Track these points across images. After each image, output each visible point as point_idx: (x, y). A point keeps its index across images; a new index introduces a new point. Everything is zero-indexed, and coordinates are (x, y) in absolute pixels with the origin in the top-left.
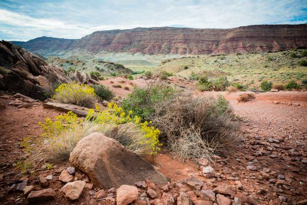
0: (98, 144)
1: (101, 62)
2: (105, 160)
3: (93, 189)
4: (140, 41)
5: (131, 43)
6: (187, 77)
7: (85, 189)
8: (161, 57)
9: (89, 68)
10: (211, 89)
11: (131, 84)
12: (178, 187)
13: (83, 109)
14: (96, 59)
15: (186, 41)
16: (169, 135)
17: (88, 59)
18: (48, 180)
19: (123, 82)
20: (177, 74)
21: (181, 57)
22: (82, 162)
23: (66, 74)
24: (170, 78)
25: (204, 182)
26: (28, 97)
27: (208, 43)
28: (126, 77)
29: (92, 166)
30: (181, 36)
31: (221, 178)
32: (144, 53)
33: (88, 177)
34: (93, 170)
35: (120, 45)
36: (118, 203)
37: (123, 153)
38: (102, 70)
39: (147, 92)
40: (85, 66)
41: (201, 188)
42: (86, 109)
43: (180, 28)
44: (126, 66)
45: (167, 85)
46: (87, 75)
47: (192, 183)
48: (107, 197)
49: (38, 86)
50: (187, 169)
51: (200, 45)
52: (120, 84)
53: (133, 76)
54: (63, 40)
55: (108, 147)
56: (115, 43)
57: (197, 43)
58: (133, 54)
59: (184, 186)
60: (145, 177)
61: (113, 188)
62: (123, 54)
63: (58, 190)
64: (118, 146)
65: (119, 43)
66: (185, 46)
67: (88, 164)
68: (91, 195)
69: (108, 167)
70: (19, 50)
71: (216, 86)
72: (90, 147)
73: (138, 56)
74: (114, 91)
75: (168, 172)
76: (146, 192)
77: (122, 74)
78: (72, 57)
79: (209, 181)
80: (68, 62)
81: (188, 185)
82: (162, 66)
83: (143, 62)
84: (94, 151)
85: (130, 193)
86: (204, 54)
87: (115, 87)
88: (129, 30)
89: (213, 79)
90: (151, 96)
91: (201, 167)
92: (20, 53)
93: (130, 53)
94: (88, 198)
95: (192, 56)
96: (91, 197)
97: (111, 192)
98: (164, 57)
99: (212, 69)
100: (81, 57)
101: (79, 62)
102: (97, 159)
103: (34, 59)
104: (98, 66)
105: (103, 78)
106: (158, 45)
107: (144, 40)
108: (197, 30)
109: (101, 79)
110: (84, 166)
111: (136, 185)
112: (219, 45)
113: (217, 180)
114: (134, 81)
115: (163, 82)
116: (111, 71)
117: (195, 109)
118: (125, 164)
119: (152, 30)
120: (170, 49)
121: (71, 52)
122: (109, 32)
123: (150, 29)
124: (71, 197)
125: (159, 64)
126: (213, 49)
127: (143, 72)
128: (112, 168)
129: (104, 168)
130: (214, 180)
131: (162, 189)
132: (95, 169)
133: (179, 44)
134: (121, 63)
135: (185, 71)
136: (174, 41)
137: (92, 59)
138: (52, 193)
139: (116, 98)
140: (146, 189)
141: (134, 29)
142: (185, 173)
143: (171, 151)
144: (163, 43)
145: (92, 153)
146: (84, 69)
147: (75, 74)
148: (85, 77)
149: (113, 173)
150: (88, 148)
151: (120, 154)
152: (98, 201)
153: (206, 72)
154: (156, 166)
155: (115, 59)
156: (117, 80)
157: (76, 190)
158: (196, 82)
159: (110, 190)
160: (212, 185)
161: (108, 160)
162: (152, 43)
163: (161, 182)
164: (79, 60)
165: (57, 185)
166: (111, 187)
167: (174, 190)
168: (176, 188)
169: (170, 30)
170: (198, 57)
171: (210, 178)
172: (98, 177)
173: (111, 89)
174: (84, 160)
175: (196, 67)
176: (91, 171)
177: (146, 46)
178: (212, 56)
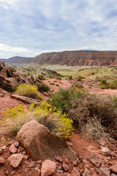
0: (34, 129)
1: (45, 70)
2: (37, 140)
3: (28, 160)
4: (66, 58)
5: (61, 60)
6: (93, 79)
7: (23, 159)
8: (78, 68)
9: (38, 73)
10: (109, 88)
11: (60, 83)
12: (84, 163)
13: (31, 100)
14: (42, 68)
15: (94, 58)
16: (80, 122)
17: (38, 68)
18: (3, 149)
19: (56, 82)
20: (87, 78)
21: (90, 67)
22: (23, 140)
23: (26, 77)
24: (83, 80)
25: (103, 159)
26: (4, 90)
27: (107, 59)
28: (57, 79)
29: (28, 144)
30: (91, 55)
31: (114, 156)
32: (68, 65)
33: (26, 150)
34: (29, 147)
35: (55, 61)
36: (42, 175)
37: (49, 135)
38: (45, 74)
39: (68, 92)
40: (36, 72)
41: (100, 165)
42: (32, 99)
43: (90, 51)
44: (58, 72)
45: (81, 84)
46: (36, 77)
47: (94, 161)
48: (36, 167)
49: (10, 84)
50: (91, 147)
51: (102, 61)
52: (54, 83)
53: (61, 78)
54: (25, 58)
55: (39, 131)
56: (52, 60)
57: (100, 59)
58: (62, 65)
59: (88, 162)
60: (62, 153)
61: (40, 161)
62: (57, 66)
63: (7, 158)
64: (46, 131)
65: (54, 60)
66: (93, 61)
67: (26, 142)
68: (26, 165)
69: (38, 145)
70: (3, 64)
71: (112, 86)
72: (29, 131)
73: (65, 67)
74: (50, 87)
75: (78, 148)
76: (62, 166)
77: (56, 77)
78: (29, 67)
79: (106, 159)
80: (27, 70)
81: (91, 162)
82: (78, 73)
83: (68, 70)
84: (31, 133)
85: (50, 167)
86: (104, 66)
87: (51, 84)
88: (60, 52)
89: (110, 81)
90: (70, 95)
91: (101, 146)
92: (4, 65)
93: (60, 65)
94: (24, 167)
95: (97, 67)
96: (26, 166)
97: (39, 163)
98: (80, 67)
99: (110, 75)
100: (34, 67)
101: (33, 69)
102: (32, 140)
103: (10, 68)
104: (43, 72)
105: (45, 79)
106: (76, 61)
107: (69, 58)
108: (100, 52)
109: (44, 79)
110: (24, 143)
111: (55, 159)
112: (114, 61)
113: (111, 158)
114: (62, 81)
115: (79, 82)
116: (50, 75)
117: (98, 104)
118: (49, 143)
119: (73, 52)
120: (83, 63)
121: (29, 65)
122: (50, 53)
123: (72, 52)
124: (13, 165)
125: (77, 71)
126: (110, 62)
127: (68, 76)
128: (41, 145)
129: (36, 146)
130: (109, 158)
131: (73, 164)
132: (30, 146)
133: (89, 60)
134: (55, 71)
135: (92, 76)
136: (86, 58)
137: (40, 68)
138: (3, 161)
139: (51, 90)
140: (62, 163)
141: (63, 52)
142: (90, 150)
143: (81, 132)
144: (80, 59)
145: (29, 135)
146: (35, 73)
147: (30, 77)
148: (35, 78)
149: (42, 149)
150: (28, 131)
151: (47, 136)
152: (30, 170)
153: (105, 77)
154: (70, 142)
155: (52, 68)
156: (52, 80)
157: (17, 161)
158: (99, 83)
159: (38, 162)
160: (108, 163)
161: (39, 140)
162: (73, 60)
163: (73, 158)
164: (33, 68)
165: (7, 154)
166: (40, 160)
167: (81, 165)
168: (82, 164)
169: (84, 52)
170: (101, 67)
171: (107, 156)
172: (31, 151)
173: (49, 85)
174: (24, 139)
175: (99, 74)
176: (28, 148)
177: (70, 61)
178: (110, 67)
